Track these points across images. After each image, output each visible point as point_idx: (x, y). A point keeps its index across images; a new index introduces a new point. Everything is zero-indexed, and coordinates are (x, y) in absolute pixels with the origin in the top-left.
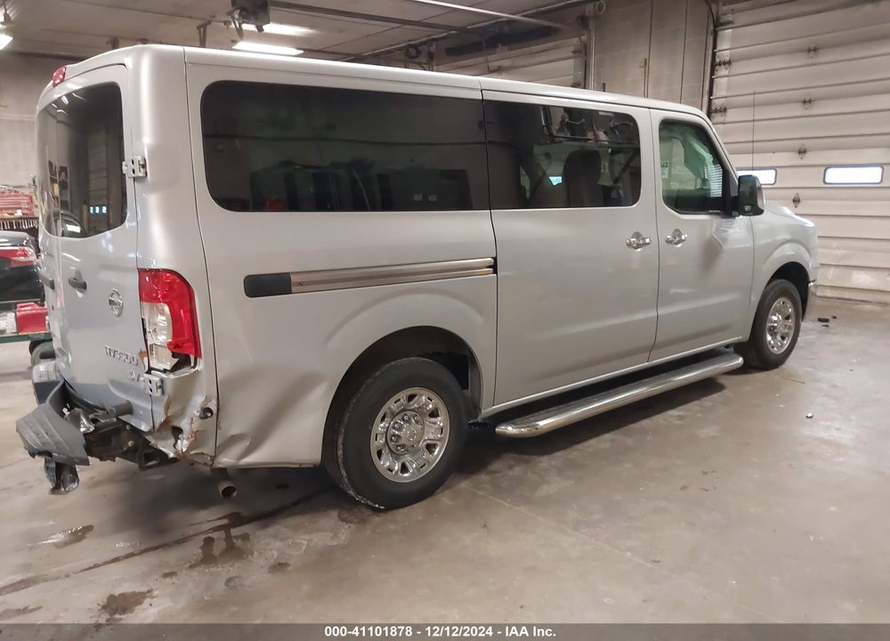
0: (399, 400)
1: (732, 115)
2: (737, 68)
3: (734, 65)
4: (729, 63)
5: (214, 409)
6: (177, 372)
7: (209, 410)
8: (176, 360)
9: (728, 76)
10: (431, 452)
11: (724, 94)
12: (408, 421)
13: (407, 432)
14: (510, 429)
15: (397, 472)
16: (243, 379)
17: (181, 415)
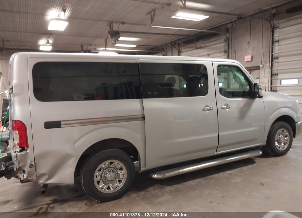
0: (106, 164)
1: (280, 60)
2: (281, 43)
3: (280, 42)
4: (279, 41)
5: (34, 164)
6: (21, 152)
7: (32, 165)
8: (21, 149)
9: (278, 46)
10: (120, 183)
11: (277, 52)
12: (110, 172)
13: (109, 176)
14: (155, 176)
15: (105, 190)
16: (44, 155)
17: (25, 166)
